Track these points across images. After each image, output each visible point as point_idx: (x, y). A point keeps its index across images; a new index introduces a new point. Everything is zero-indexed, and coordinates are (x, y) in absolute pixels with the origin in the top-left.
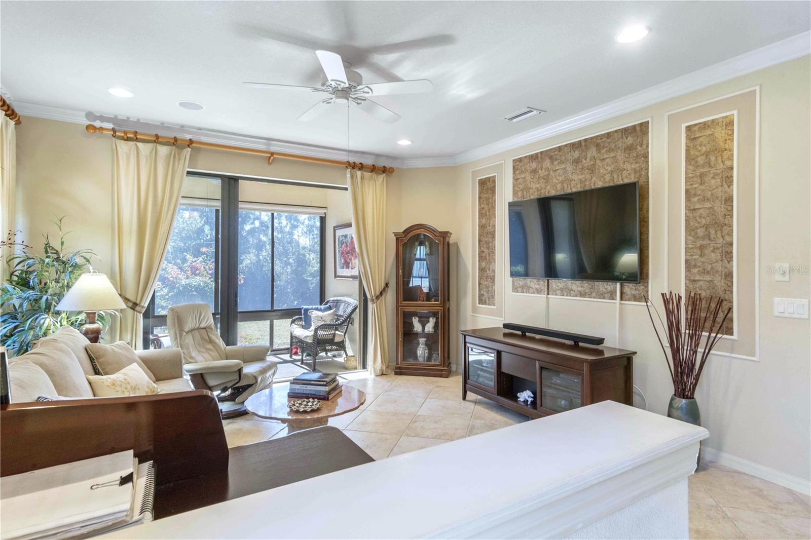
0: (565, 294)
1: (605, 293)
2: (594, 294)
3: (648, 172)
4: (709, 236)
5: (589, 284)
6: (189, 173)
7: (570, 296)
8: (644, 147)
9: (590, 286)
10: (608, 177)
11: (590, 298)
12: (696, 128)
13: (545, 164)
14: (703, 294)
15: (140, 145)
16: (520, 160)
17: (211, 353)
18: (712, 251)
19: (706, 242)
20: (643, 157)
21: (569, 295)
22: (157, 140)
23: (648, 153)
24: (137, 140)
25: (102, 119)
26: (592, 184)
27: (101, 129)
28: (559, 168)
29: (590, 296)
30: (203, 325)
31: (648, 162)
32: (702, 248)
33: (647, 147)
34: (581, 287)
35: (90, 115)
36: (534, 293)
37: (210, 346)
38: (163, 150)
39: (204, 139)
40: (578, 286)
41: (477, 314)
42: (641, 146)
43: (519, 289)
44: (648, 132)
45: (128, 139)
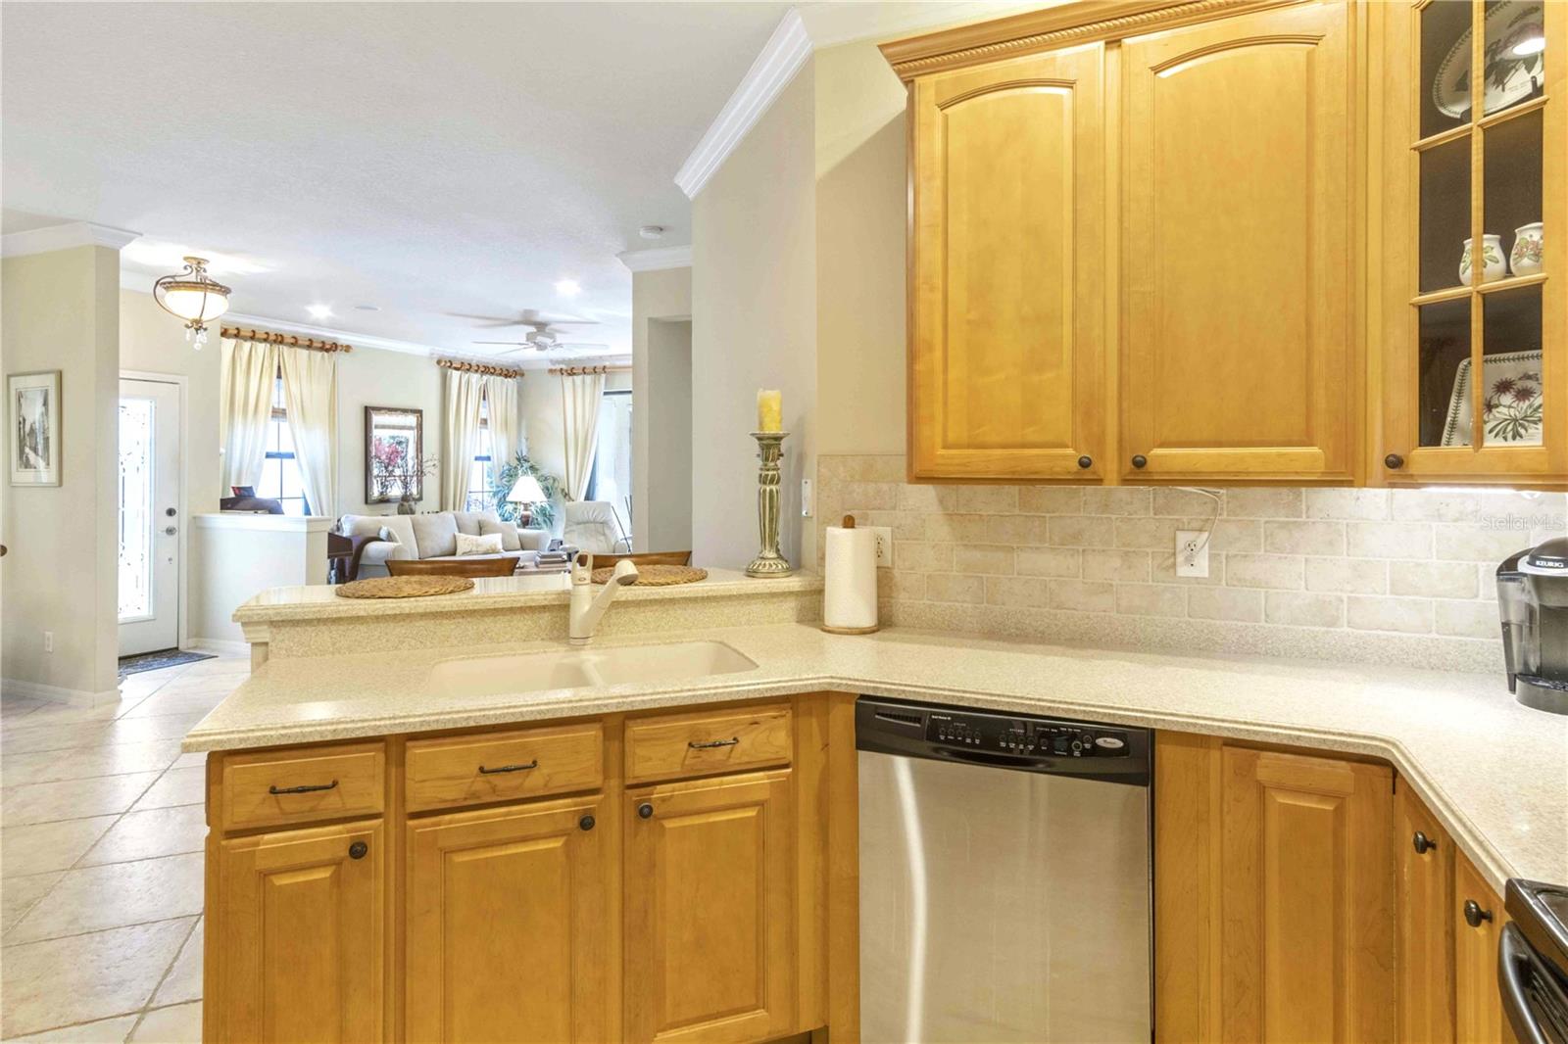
6: (605, 393)
15: (575, 377)
17: (600, 544)
22: (584, 371)
24: (574, 374)
25: (558, 362)
27: (555, 370)
30: (599, 519)
35: (551, 361)
37: (602, 538)
38: (588, 379)
39: (618, 363)
45: (569, 374)
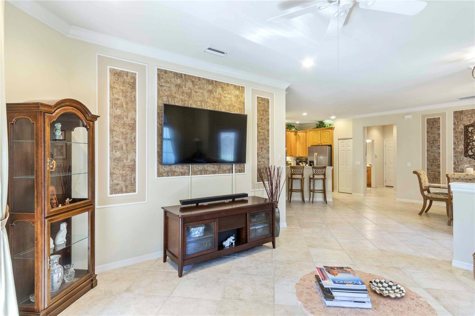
0: (203, 173)
1: (226, 170)
2: (220, 172)
3: (244, 111)
4: (263, 144)
5: (218, 166)
7: (207, 174)
8: (243, 98)
9: (218, 167)
10: (227, 107)
11: (219, 174)
12: (260, 99)
13: (189, 84)
14: (262, 167)
16: (166, 72)
18: (265, 150)
19: (263, 146)
20: (243, 103)
21: (205, 174)
23: (244, 102)
26: (219, 109)
28: (199, 91)
29: (218, 173)
31: (244, 106)
32: (262, 148)
33: (244, 99)
34: (213, 168)
36: (179, 175)
40: (211, 167)
41: (108, 204)
42: (242, 97)
43: (164, 174)
44: (244, 92)
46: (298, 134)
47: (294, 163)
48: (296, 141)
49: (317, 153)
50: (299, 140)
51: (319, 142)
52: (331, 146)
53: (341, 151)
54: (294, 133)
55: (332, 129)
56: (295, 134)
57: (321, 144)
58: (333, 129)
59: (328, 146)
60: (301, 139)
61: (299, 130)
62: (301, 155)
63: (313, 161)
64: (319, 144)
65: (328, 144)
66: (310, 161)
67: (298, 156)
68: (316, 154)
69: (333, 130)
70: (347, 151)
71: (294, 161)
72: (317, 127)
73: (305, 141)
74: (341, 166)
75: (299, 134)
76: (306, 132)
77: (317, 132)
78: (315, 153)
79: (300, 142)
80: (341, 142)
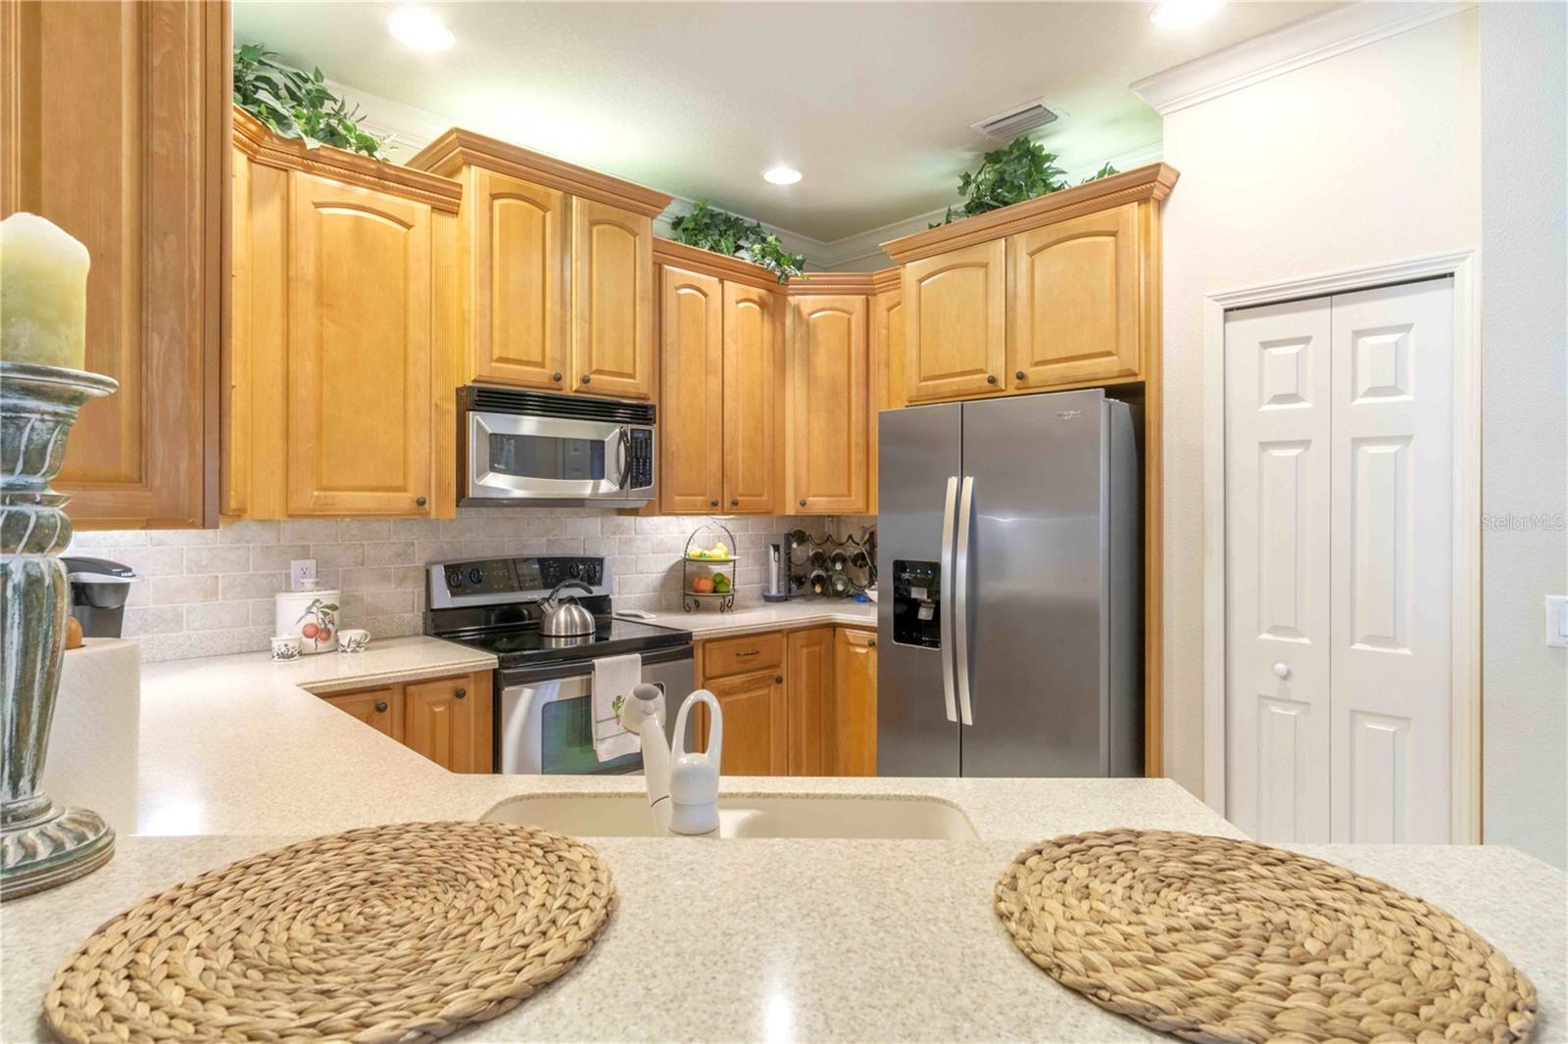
46: (797, 310)
47: (768, 570)
48: (780, 364)
49: (969, 481)
50: (808, 363)
51: (997, 366)
52: (1131, 394)
53: (1265, 445)
54: (755, 292)
55: (1144, 200)
56: (762, 304)
57: (1021, 376)
58: (1157, 193)
59: (1112, 392)
60: (822, 361)
61: (799, 266)
62: (819, 504)
63: (936, 567)
64: (992, 380)
65: (1108, 368)
66: (900, 566)
67: (791, 509)
68: (958, 489)
69: (1161, 204)
70: (1357, 442)
71: (767, 554)
72: (976, 207)
73: (857, 371)
74: (1264, 636)
75: (805, 310)
76: (869, 293)
77: (974, 255)
78: (953, 482)
79: (810, 380)
80: (1265, 345)
